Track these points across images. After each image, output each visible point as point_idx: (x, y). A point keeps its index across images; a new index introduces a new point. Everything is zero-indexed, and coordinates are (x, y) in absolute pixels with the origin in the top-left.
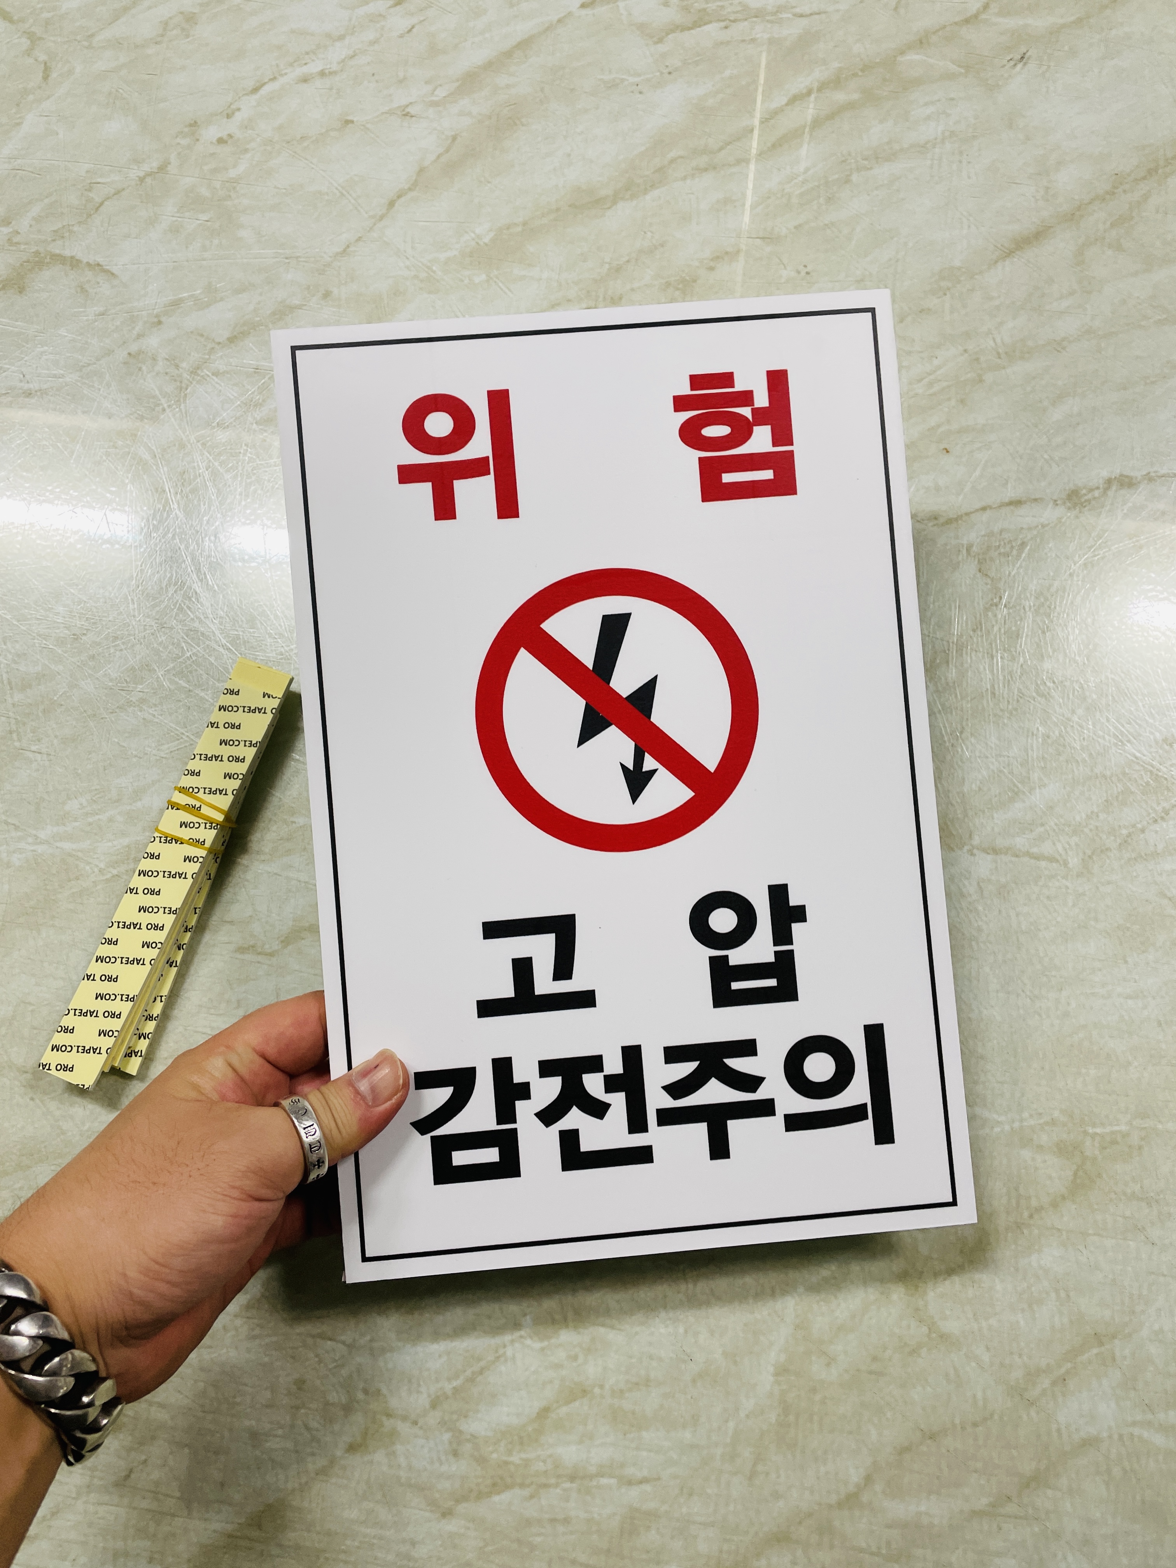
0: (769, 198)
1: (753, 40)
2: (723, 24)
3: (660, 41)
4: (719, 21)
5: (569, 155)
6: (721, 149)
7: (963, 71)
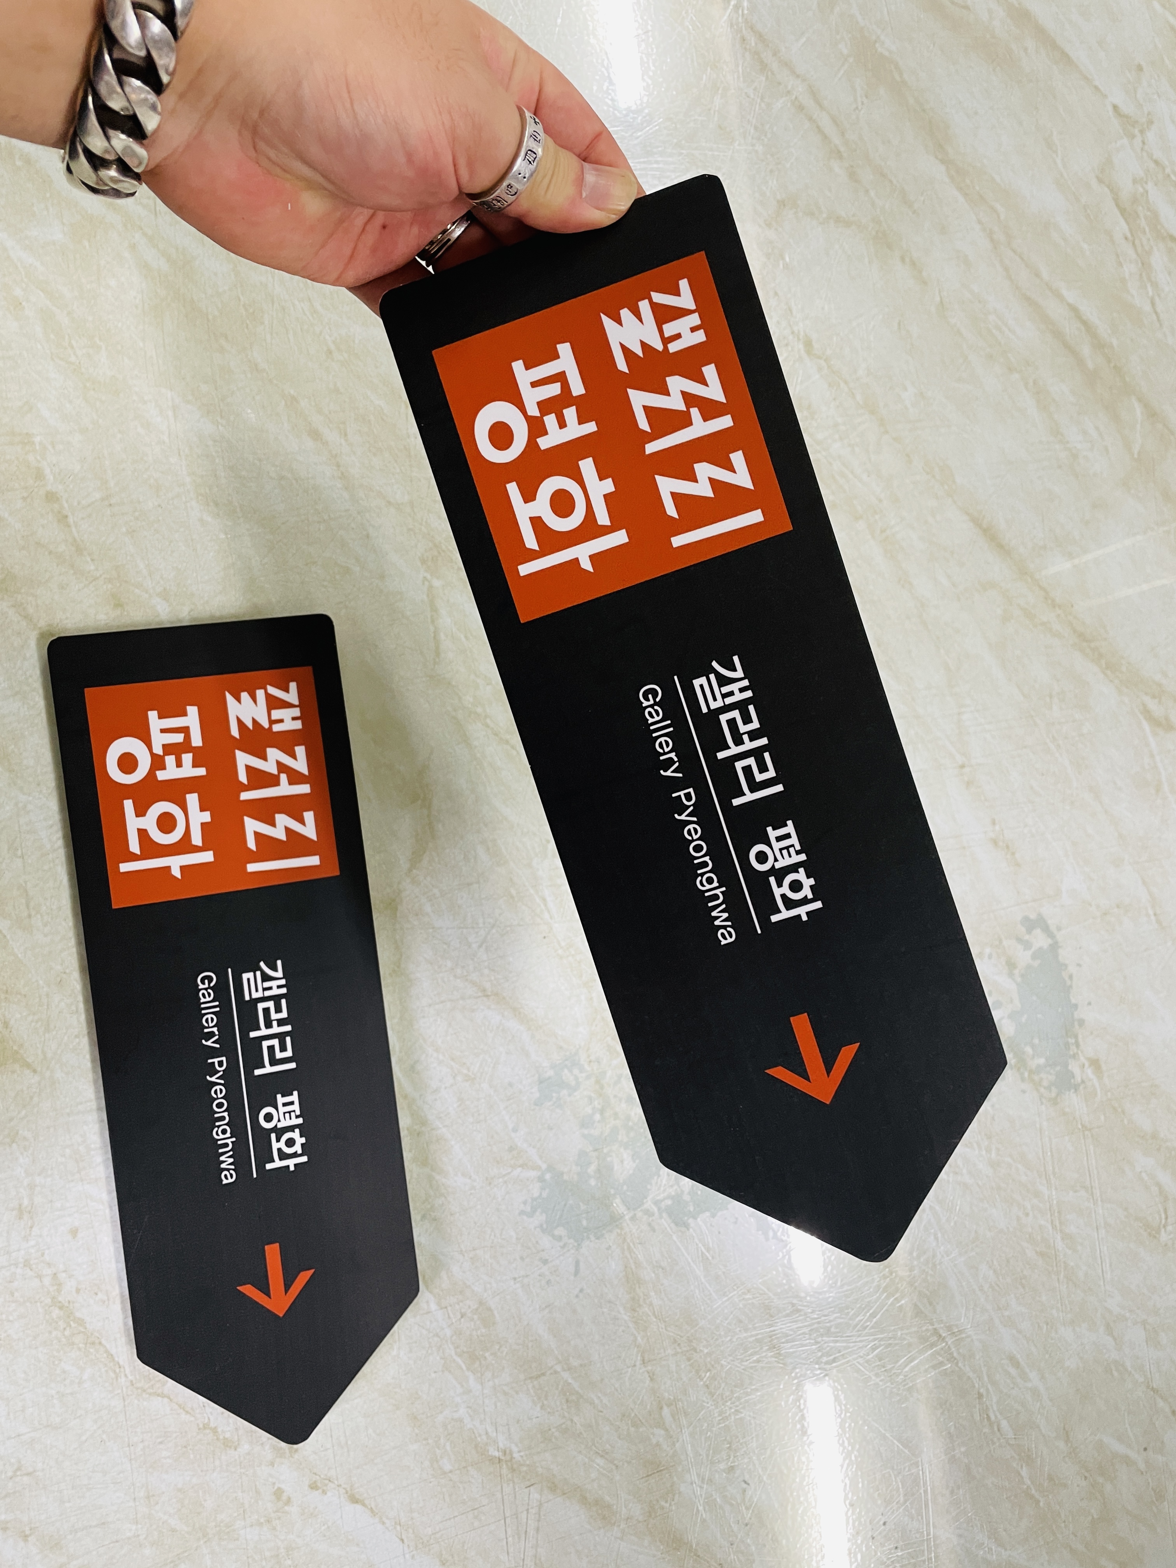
0: (980, 302)
1: (1120, 264)
2: (1129, 235)
3: (1100, 181)
4: (1131, 230)
5: (976, 113)
6: (1014, 251)
7: (1136, 456)
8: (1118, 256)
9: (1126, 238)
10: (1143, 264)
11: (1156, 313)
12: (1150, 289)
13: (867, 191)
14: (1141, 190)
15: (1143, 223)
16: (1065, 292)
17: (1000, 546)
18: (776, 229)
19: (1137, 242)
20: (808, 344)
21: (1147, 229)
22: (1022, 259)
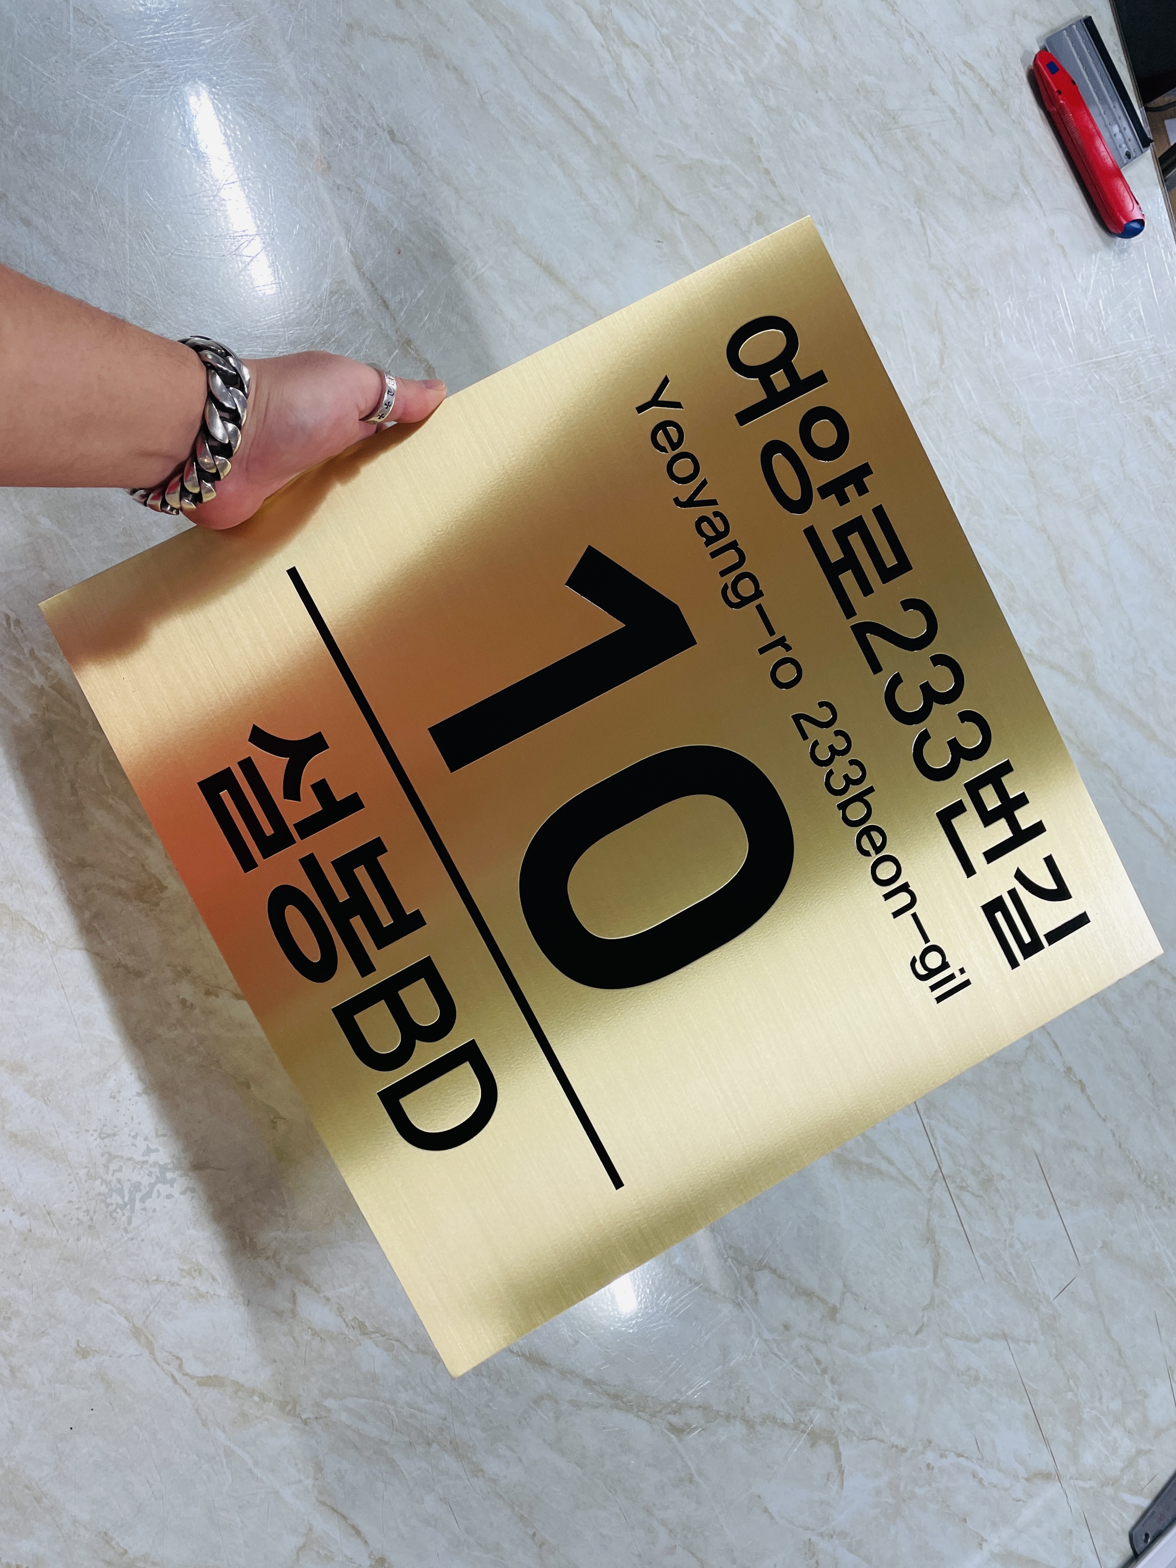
8: (599, 59)
9: (602, 46)
10: (617, 64)
11: (632, 101)
12: (625, 83)
13: (411, 15)
14: (607, 9)
15: (612, 33)
16: (566, 87)
17: (557, 279)
18: (350, 46)
19: (610, 48)
20: (391, 133)
21: (616, 39)
22: (532, 63)
